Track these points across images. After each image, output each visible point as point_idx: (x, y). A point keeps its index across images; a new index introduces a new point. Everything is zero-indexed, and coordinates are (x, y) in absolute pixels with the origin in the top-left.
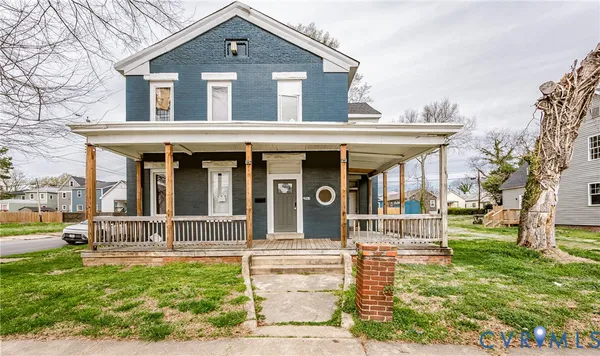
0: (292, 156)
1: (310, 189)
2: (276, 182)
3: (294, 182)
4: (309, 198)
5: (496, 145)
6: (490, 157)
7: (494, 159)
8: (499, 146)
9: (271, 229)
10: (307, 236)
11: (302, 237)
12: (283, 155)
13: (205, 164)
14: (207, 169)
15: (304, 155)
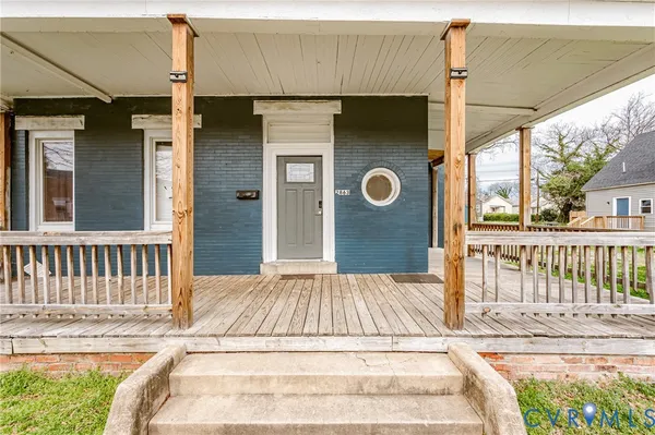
0: (314, 107)
1: (349, 173)
2: (283, 160)
3: (316, 160)
4: (347, 192)
5: (560, 140)
6: (552, 154)
7: (558, 157)
8: (565, 141)
9: (270, 253)
10: (343, 269)
11: (333, 269)
12: (297, 104)
13: (138, 122)
14: (142, 132)
15: (339, 103)
